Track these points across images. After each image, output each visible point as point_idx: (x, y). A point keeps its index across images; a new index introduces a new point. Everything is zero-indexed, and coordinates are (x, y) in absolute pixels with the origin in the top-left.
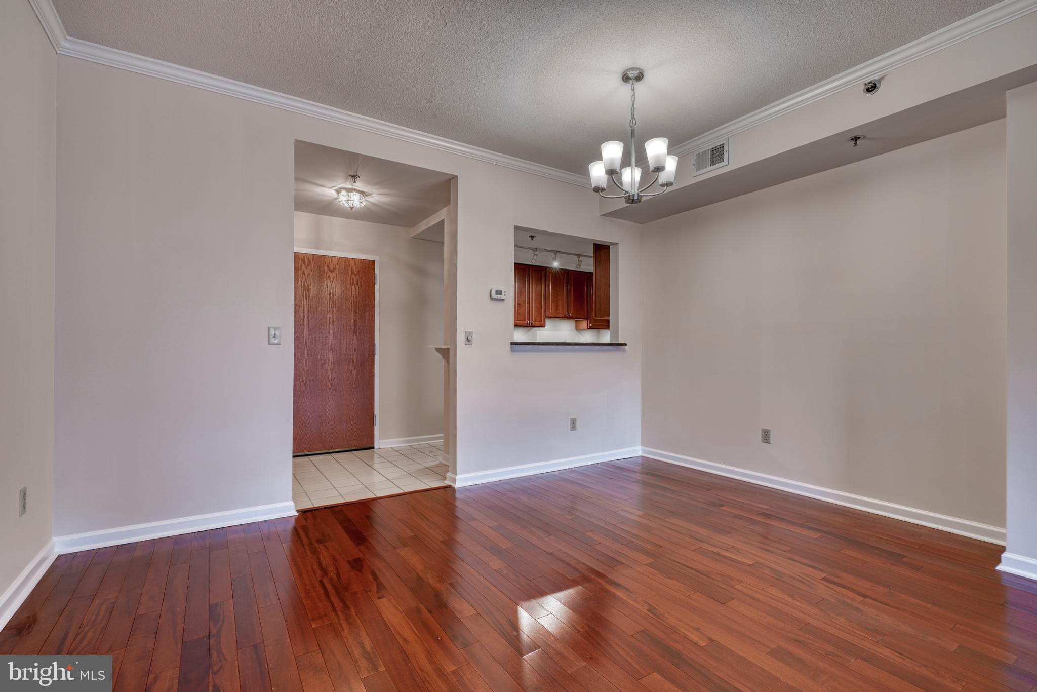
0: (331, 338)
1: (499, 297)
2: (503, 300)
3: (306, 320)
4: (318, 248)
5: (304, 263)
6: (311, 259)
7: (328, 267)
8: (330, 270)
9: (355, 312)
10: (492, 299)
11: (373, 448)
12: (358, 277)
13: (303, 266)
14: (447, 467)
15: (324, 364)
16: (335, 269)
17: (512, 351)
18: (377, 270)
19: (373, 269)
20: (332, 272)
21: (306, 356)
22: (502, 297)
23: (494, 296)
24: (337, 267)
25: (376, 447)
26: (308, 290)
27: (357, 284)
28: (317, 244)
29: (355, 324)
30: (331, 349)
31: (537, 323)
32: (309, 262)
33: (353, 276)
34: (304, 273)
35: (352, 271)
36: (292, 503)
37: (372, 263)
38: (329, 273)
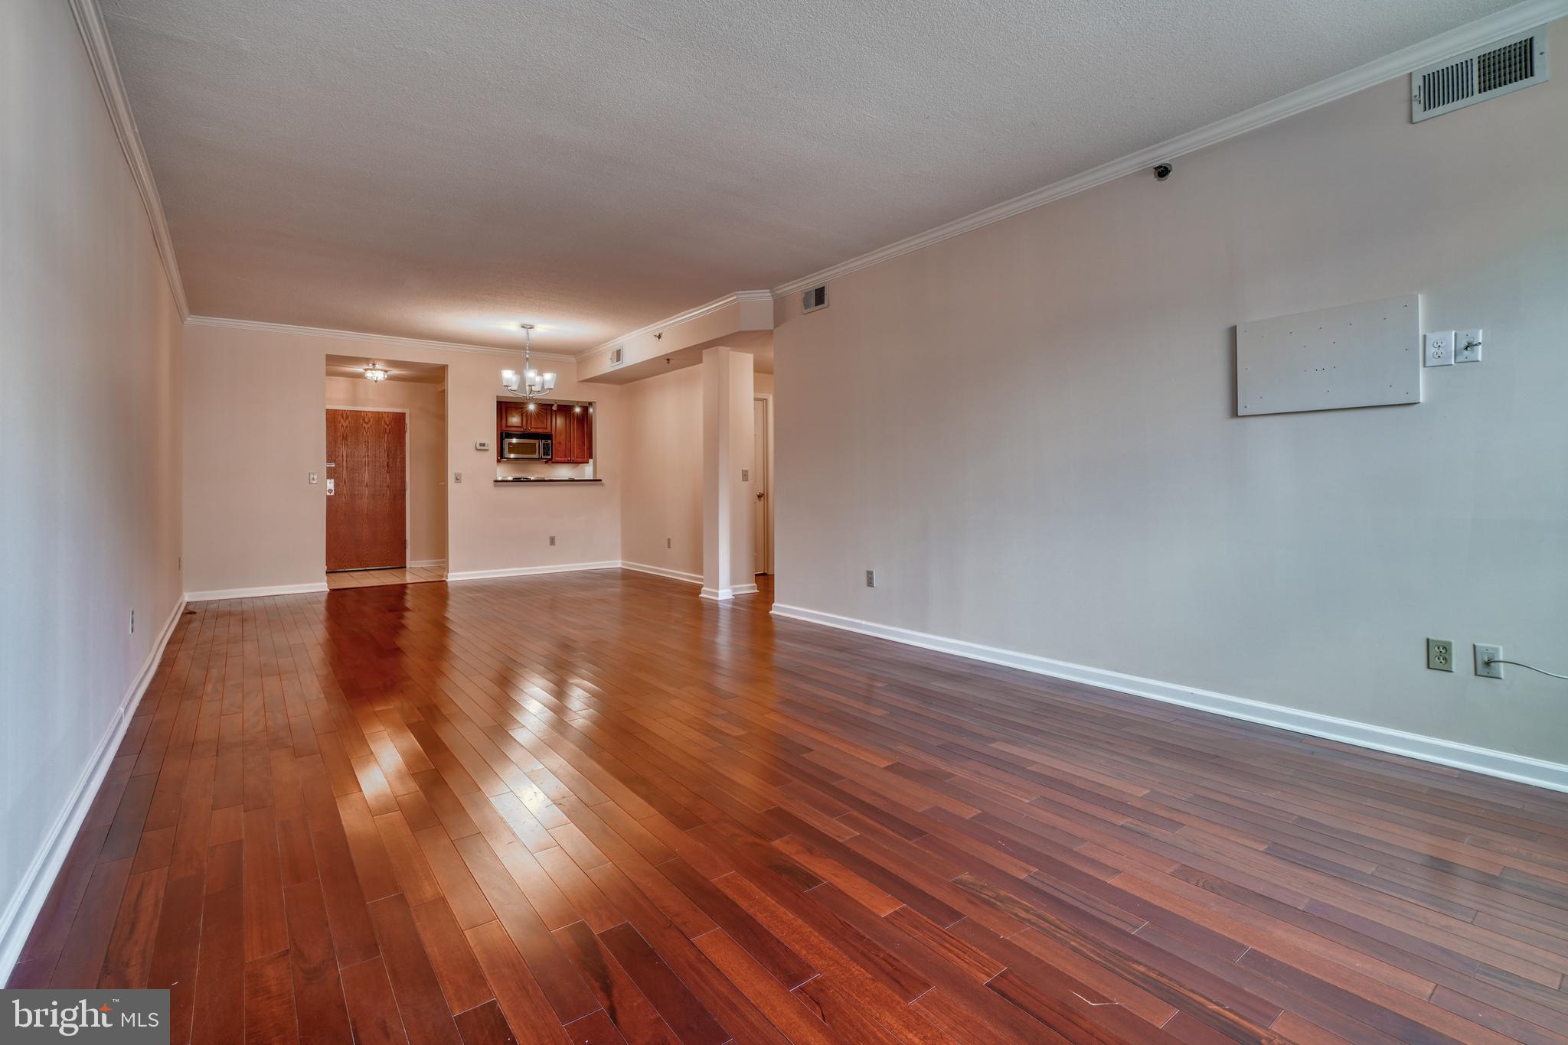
0: (366, 477)
1: (482, 448)
2: (487, 450)
3: (344, 463)
4: (354, 403)
5: (343, 418)
6: (348, 414)
7: (364, 420)
8: (365, 423)
9: (388, 455)
10: (477, 450)
11: (405, 567)
12: (390, 427)
13: (342, 420)
14: (445, 568)
15: (361, 498)
16: (369, 421)
17: (495, 486)
18: (407, 421)
19: (404, 420)
20: (367, 423)
21: (345, 492)
22: (485, 448)
23: (479, 447)
24: (372, 420)
25: (408, 566)
26: (346, 439)
27: (390, 432)
28: (354, 402)
29: (388, 466)
30: (367, 486)
31: (579, 460)
32: (347, 417)
33: (386, 426)
34: (342, 426)
35: (385, 422)
36: (325, 584)
37: (403, 415)
38: (364, 425)
